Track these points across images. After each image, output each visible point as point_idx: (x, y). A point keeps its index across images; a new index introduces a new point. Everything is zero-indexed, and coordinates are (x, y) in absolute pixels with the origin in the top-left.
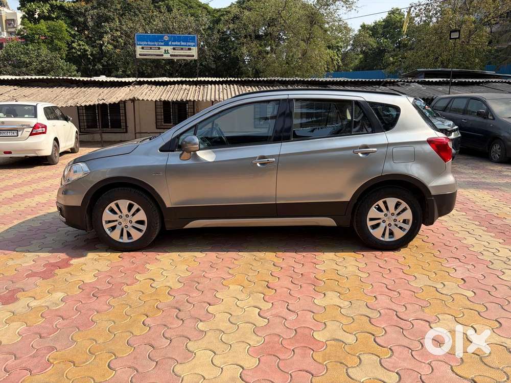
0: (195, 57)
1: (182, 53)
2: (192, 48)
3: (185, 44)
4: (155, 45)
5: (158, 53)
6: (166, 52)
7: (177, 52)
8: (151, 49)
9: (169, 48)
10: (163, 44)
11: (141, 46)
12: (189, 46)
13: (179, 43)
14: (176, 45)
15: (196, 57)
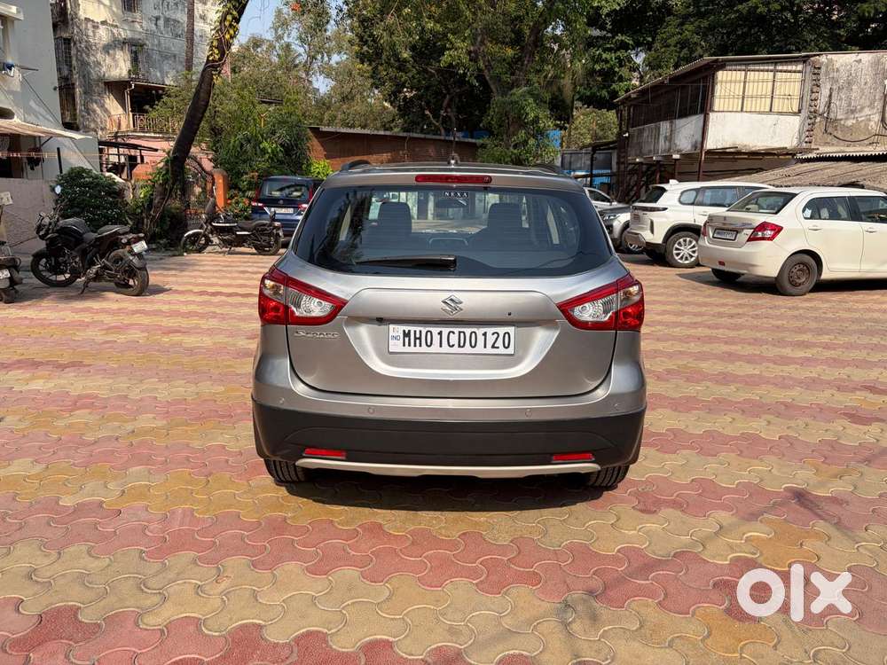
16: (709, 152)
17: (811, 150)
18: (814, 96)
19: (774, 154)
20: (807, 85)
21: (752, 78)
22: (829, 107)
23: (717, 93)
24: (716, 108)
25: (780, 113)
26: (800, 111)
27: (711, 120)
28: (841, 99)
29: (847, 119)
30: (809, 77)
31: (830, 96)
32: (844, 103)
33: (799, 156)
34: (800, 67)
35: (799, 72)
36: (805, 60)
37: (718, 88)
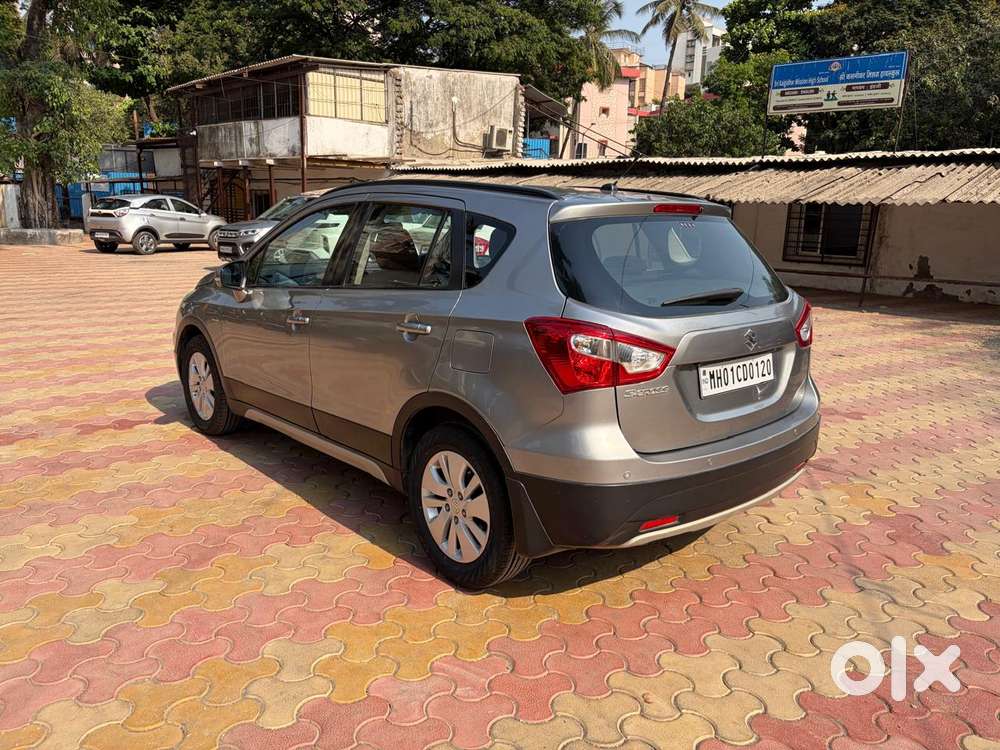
0: (895, 102)
1: (865, 95)
2: (891, 82)
3: (875, 74)
4: (810, 85)
5: (813, 101)
6: (831, 96)
7: (854, 96)
8: (799, 94)
9: (838, 89)
10: (827, 80)
11: (779, 91)
12: (885, 78)
13: (862, 75)
14: (855, 80)
15: (898, 103)
16: (311, 159)
17: (402, 162)
18: (399, 107)
19: (372, 164)
20: (390, 95)
21: (341, 83)
22: (411, 120)
23: (311, 95)
24: (311, 111)
25: (371, 123)
26: (387, 122)
27: (308, 125)
28: (420, 113)
29: (427, 132)
30: (392, 88)
31: (411, 109)
32: (423, 117)
33: (393, 167)
34: (382, 77)
35: (382, 82)
36: (386, 70)
37: (310, 90)
